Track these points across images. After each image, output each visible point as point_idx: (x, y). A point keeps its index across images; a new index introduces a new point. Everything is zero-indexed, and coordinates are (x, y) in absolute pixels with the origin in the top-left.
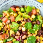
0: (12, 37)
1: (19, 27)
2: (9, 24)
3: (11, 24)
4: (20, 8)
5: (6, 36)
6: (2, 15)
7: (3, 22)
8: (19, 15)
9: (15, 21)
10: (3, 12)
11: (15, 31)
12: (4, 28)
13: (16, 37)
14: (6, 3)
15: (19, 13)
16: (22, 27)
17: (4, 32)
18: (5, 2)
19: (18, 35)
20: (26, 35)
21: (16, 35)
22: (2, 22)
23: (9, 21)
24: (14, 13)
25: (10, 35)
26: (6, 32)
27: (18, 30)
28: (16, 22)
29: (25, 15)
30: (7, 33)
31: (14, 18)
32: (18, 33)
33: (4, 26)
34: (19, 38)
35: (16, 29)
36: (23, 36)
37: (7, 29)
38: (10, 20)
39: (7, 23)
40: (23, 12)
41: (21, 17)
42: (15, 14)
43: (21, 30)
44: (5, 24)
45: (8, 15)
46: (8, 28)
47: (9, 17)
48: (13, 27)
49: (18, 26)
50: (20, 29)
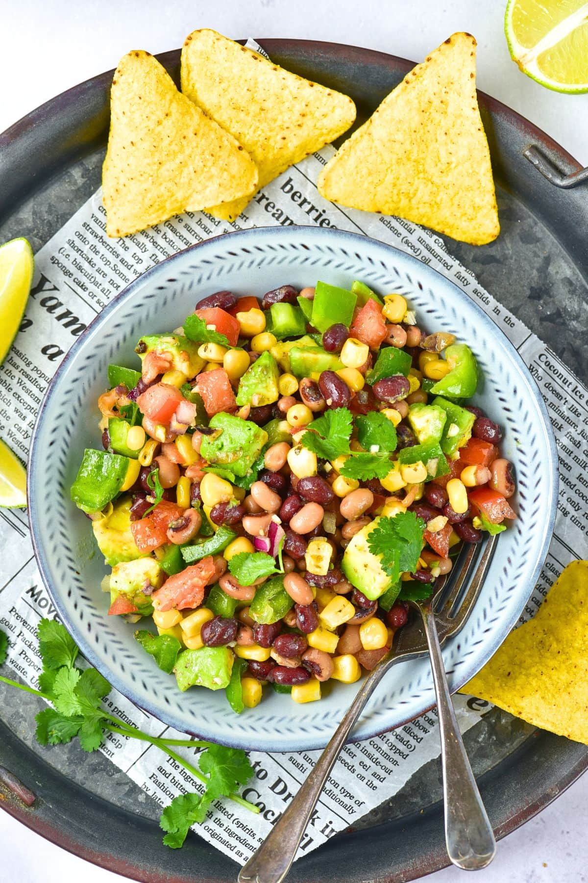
0: (218, 529)
1: (267, 447)
2: (190, 432)
3: (209, 432)
4: (266, 309)
5: (172, 523)
6: (138, 368)
7: (147, 422)
8: (264, 360)
9: (234, 410)
10: (144, 348)
11: (238, 478)
12: (155, 464)
13: (249, 524)
14: (160, 279)
15: (264, 341)
16: (290, 444)
17: (159, 491)
18: (149, 272)
19: (261, 512)
20: (320, 503)
21: (245, 511)
22: (139, 423)
23: (187, 413)
24: (226, 348)
25: (207, 509)
26: (171, 494)
27: (262, 474)
28: (244, 411)
29: (310, 356)
30: (183, 496)
31: (226, 386)
32: (261, 494)
33: (159, 451)
34: (271, 534)
35: (243, 466)
36: (298, 509)
37: (181, 469)
38: (199, 401)
39: (175, 425)
40: (291, 337)
41: (281, 370)
42: (233, 358)
43: (285, 471)
44: (160, 434)
45: (183, 367)
46: (188, 459)
47: (191, 382)
48: (222, 455)
49: (259, 445)
50: (272, 460)
